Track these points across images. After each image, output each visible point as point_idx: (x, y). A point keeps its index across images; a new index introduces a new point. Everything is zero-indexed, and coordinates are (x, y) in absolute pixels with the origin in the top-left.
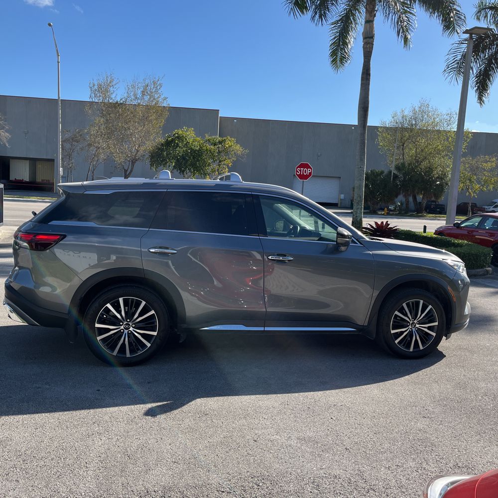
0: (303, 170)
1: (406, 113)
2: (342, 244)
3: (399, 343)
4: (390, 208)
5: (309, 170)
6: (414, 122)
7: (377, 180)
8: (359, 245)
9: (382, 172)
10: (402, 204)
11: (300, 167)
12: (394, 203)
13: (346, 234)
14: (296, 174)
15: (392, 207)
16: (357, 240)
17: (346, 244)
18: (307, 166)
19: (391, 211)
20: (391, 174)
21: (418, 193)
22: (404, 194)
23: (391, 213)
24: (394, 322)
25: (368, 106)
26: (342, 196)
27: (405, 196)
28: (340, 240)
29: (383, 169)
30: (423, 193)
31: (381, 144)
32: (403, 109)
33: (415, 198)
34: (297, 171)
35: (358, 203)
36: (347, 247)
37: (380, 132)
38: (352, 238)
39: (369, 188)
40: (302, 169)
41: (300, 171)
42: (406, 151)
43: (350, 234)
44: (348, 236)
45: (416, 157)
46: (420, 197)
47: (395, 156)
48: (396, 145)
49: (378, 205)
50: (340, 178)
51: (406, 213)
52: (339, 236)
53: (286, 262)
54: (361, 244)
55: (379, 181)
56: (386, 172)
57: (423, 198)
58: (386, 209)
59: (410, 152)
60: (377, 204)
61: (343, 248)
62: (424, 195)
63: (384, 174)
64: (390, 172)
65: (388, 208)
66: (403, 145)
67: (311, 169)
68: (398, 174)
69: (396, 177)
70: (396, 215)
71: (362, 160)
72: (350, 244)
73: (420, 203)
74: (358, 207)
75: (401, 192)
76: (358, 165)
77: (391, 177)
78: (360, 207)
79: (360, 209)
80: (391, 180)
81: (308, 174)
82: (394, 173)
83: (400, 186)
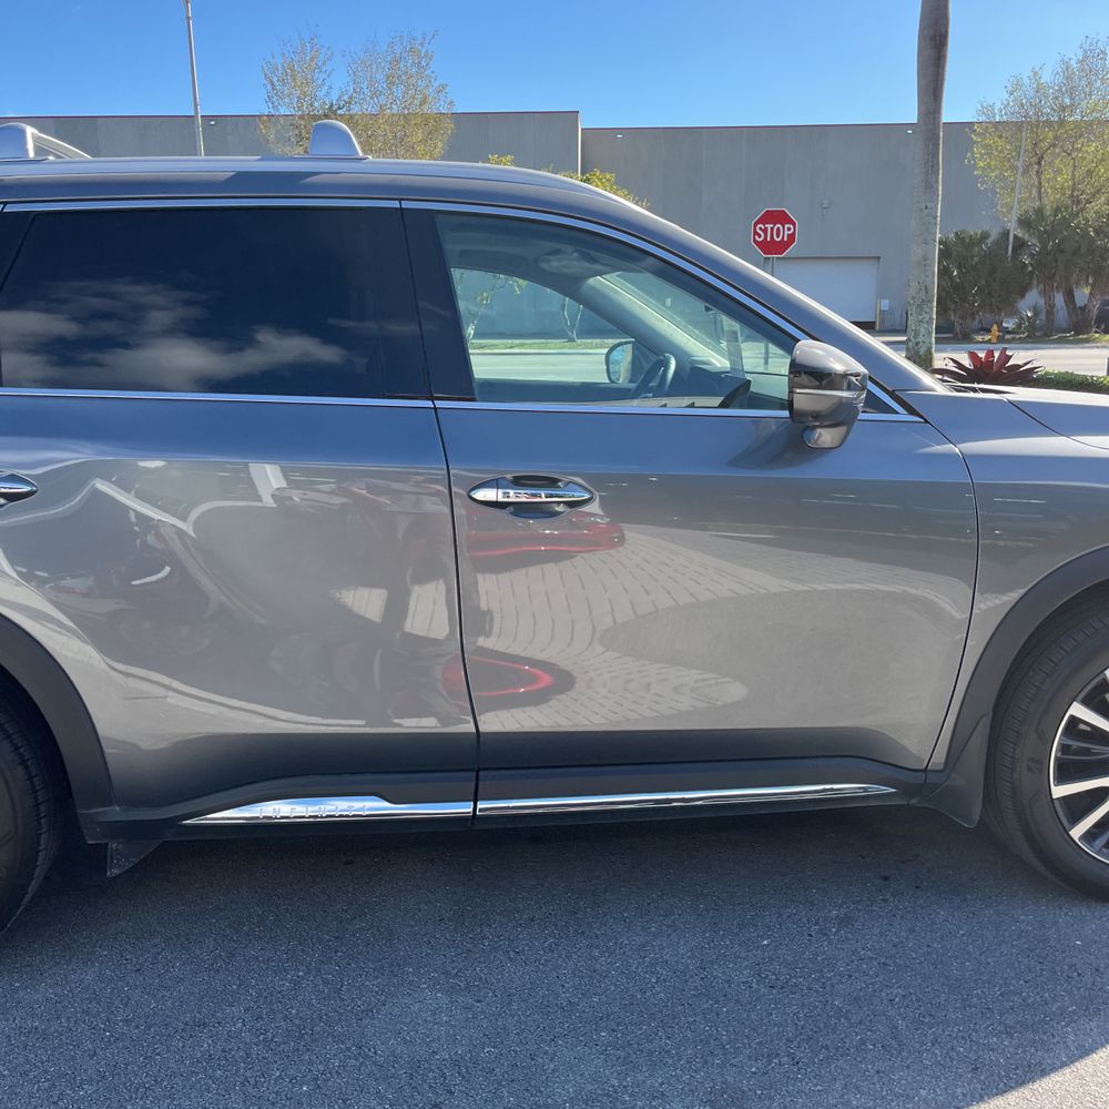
0: (772, 229)
1: (1046, 77)
2: (816, 416)
3: (1090, 836)
4: (1004, 325)
5: (789, 229)
6: (1067, 101)
7: (972, 257)
8: (903, 416)
9: (985, 236)
10: (1036, 313)
11: (763, 220)
12: (1014, 312)
13: (838, 367)
14: (755, 241)
15: (1009, 324)
16: (892, 394)
17: (840, 416)
18: (781, 218)
19: (1009, 332)
20: (1008, 239)
21: (1078, 283)
22: (1042, 286)
23: (1008, 336)
24: (1064, 748)
25: (947, 32)
26: (885, 304)
27: (1044, 293)
28: (806, 398)
29: (986, 228)
30: (1090, 281)
31: (981, 164)
32: (1037, 69)
33: (1070, 297)
34: (756, 233)
35: (920, 307)
36: (842, 430)
37: (979, 134)
38: (871, 386)
39: (951, 278)
40: (769, 226)
41: (765, 231)
42: (1048, 174)
43: (862, 370)
44: (845, 375)
45: (1073, 191)
46: (1083, 294)
47: (1017, 191)
48: (1019, 164)
49: (974, 319)
50: (879, 258)
51: (1046, 335)
52: (804, 378)
53: (556, 514)
54: (911, 411)
55: (976, 259)
56: (994, 235)
57: (1091, 293)
58: (995, 327)
59: (1058, 179)
60: (973, 316)
61: (826, 436)
62: (1093, 286)
63: (989, 241)
64: (1006, 234)
65: (1000, 325)
66: (1039, 163)
67: (794, 224)
68: (1026, 237)
69: (1020, 245)
70: (1022, 341)
71: (930, 187)
72: (861, 416)
73: (1083, 309)
74: (920, 317)
75: (1035, 282)
76: (919, 202)
77: (1007, 248)
78: (927, 317)
79: (927, 322)
80: (1007, 253)
81: (786, 239)
82: (1015, 236)
83: (1030, 269)
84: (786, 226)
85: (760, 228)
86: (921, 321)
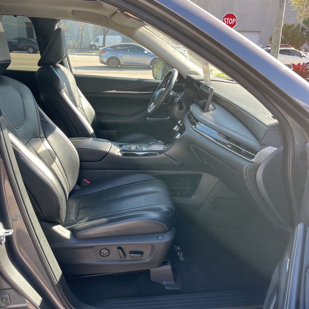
0: (229, 20)
5: (234, 20)
7: (288, 32)
9: (293, 26)
11: (226, 17)
18: (232, 16)
20: (300, 27)
26: (261, 46)
29: (293, 23)
31: (293, 3)
34: (223, 21)
40: (228, 19)
41: (226, 20)
47: (304, 12)
48: (305, 4)
50: (260, 32)
55: (290, 33)
56: (296, 26)
64: (299, 25)
67: (236, 19)
68: (305, 27)
69: (303, 29)
71: (282, 7)
74: (274, 51)
75: (306, 41)
76: (277, 12)
77: (299, 30)
78: (277, 51)
79: (276, 53)
80: (299, 31)
81: (233, 23)
82: (302, 26)
83: (305, 36)
84: (234, 19)
85: (225, 20)
86: (275, 52)
